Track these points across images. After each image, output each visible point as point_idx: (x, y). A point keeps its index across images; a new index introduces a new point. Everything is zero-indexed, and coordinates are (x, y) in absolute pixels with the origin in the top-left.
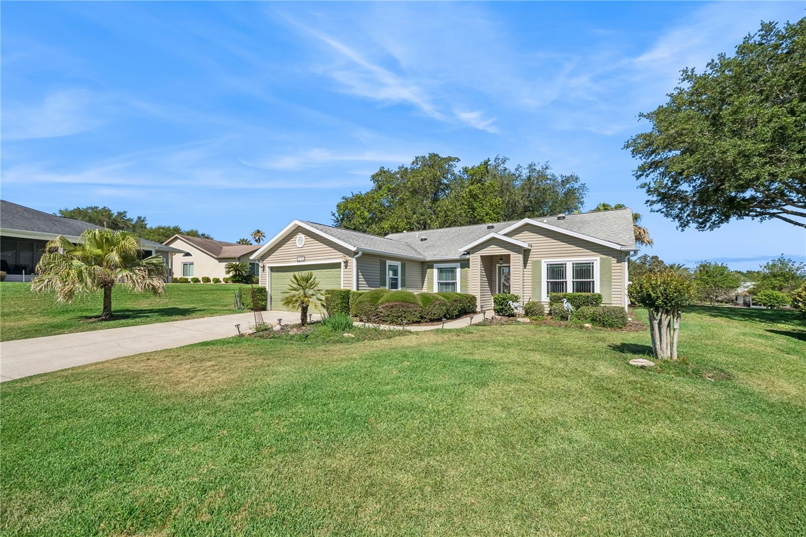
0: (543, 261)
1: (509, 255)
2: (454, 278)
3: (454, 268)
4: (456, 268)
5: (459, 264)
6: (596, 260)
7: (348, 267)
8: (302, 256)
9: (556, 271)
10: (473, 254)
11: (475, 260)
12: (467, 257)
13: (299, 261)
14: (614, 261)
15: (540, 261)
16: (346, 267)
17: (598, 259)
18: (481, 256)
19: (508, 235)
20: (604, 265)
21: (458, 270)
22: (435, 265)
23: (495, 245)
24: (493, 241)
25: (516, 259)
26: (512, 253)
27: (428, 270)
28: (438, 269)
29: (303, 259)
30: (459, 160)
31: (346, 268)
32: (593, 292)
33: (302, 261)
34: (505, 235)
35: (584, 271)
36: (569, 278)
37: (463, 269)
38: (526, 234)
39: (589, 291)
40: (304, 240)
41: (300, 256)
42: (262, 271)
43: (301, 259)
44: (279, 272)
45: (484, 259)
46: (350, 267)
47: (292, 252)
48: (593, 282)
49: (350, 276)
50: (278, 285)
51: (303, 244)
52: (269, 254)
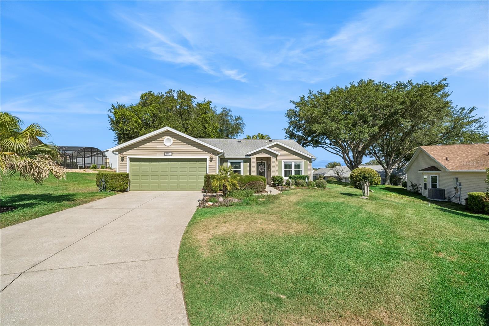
0: (283, 161)
1: (270, 158)
2: (239, 167)
3: (240, 162)
4: (241, 163)
5: (243, 161)
6: (302, 161)
7: (213, 161)
8: (170, 152)
9: (288, 166)
10: (252, 156)
11: (253, 159)
12: (250, 157)
13: (165, 155)
14: (308, 162)
15: (282, 161)
17: (303, 161)
18: (257, 157)
19: (270, 147)
20: (305, 164)
21: (242, 164)
22: (228, 160)
23: (263, 152)
24: (264, 151)
25: (273, 159)
27: (224, 163)
28: (230, 163)
29: (171, 154)
30: (195, 98)
31: (211, 162)
32: (301, 175)
34: (268, 147)
35: (298, 166)
36: (293, 169)
37: (245, 163)
38: (275, 148)
39: (300, 174)
40: (172, 141)
41: (168, 152)
42: (121, 161)
43: (168, 154)
44: (140, 162)
45: (258, 159)
46: (215, 161)
47: (157, 149)
48: (301, 170)
49: (215, 167)
50: (138, 171)
51: (171, 144)
52: (129, 148)
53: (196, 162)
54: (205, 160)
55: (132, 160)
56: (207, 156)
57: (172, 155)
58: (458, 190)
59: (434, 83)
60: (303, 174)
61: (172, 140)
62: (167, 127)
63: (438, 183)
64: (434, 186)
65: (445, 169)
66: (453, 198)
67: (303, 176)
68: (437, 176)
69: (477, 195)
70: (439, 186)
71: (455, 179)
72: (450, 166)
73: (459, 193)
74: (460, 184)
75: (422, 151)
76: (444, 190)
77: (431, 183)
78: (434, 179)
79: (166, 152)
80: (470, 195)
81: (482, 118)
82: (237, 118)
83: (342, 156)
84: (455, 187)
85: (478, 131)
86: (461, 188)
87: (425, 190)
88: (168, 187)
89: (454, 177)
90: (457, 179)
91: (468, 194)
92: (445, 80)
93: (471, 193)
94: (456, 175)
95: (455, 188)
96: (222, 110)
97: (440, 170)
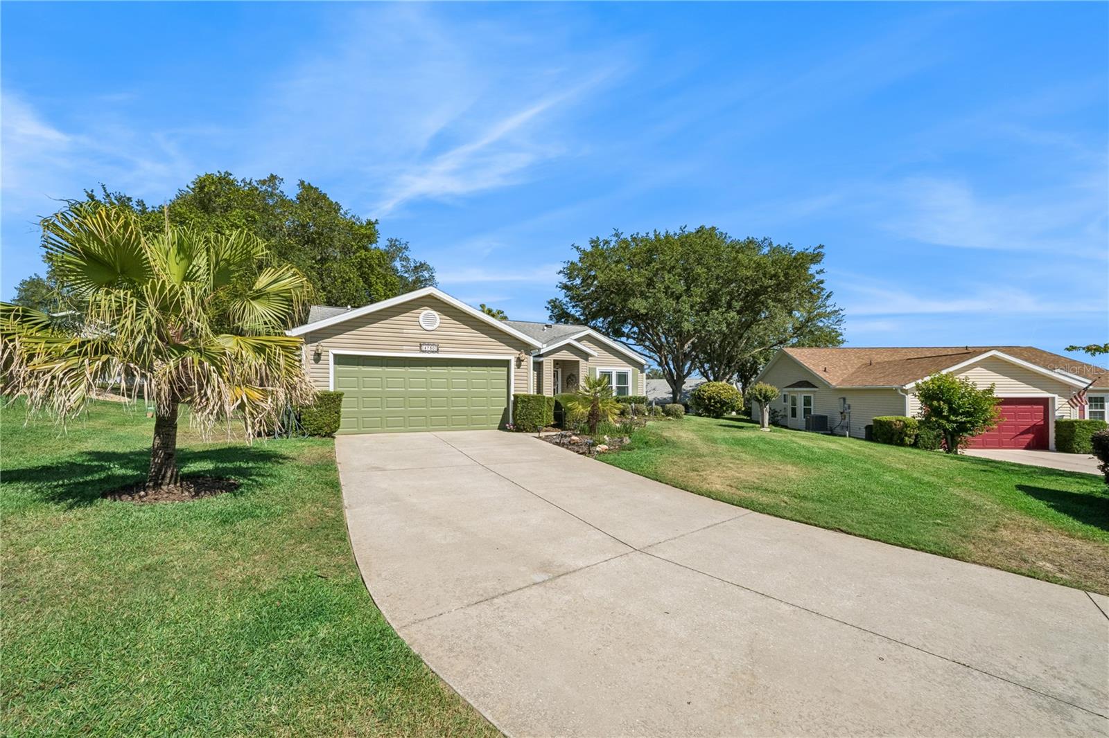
0: (598, 368)
1: (579, 361)
6: (629, 369)
7: (522, 367)
10: (546, 357)
11: (548, 364)
12: (541, 359)
13: (423, 352)
14: (639, 371)
15: (595, 369)
16: (519, 366)
17: (631, 369)
18: (554, 360)
19: (578, 340)
20: (634, 374)
23: (568, 350)
24: (569, 347)
25: (582, 363)
26: (580, 360)
29: (435, 349)
31: (519, 368)
32: (628, 395)
33: (433, 352)
34: (575, 340)
35: (622, 377)
36: (614, 385)
38: (585, 342)
39: (625, 395)
40: (439, 321)
41: (428, 344)
42: (313, 361)
43: (429, 349)
44: (358, 365)
45: (556, 363)
46: (526, 367)
47: (405, 335)
48: (627, 387)
49: (525, 378)
50: (355, 388)
51: (436, 326)
52: (336, 332)
53: (485, 368)
54: (506, 364)
55: (339, 360)
56: (511, 355)
57: (437, 351)
58: (845, 416)
59: (807, 249)
60: (630, 394)
61: (438, 317)
62: (431, 287)
63: (812, 407)
64: (807, 411)
65: (827, 385)
66: (838, 428)
67: (631, 397)
68: (810, 397)
69: (885, 420)
70: (815, 411)
71: (842, 400)
72: (835, 379)
73: (847, 420)
74: (849, 407)
75: (785, 355)
76: (827, 416)
77: (803, 407)
78: (807, 401)
79: (425, 344)
80: (875, 421)
81: (841, 310)
82: (418, 264)
83: (658, 360)
84: (842, 411)
85: (836, 327)
86: (849, 413)
87: (793, 418)
88: (426, 423)
89: (840, 397)
90: (844, 399)
91: (874, 420)
92: (821, 246)
93: (878, 418)
94: (843, 394)
95: (842, 413)
96: (388, 243)
97: (816, 387)
